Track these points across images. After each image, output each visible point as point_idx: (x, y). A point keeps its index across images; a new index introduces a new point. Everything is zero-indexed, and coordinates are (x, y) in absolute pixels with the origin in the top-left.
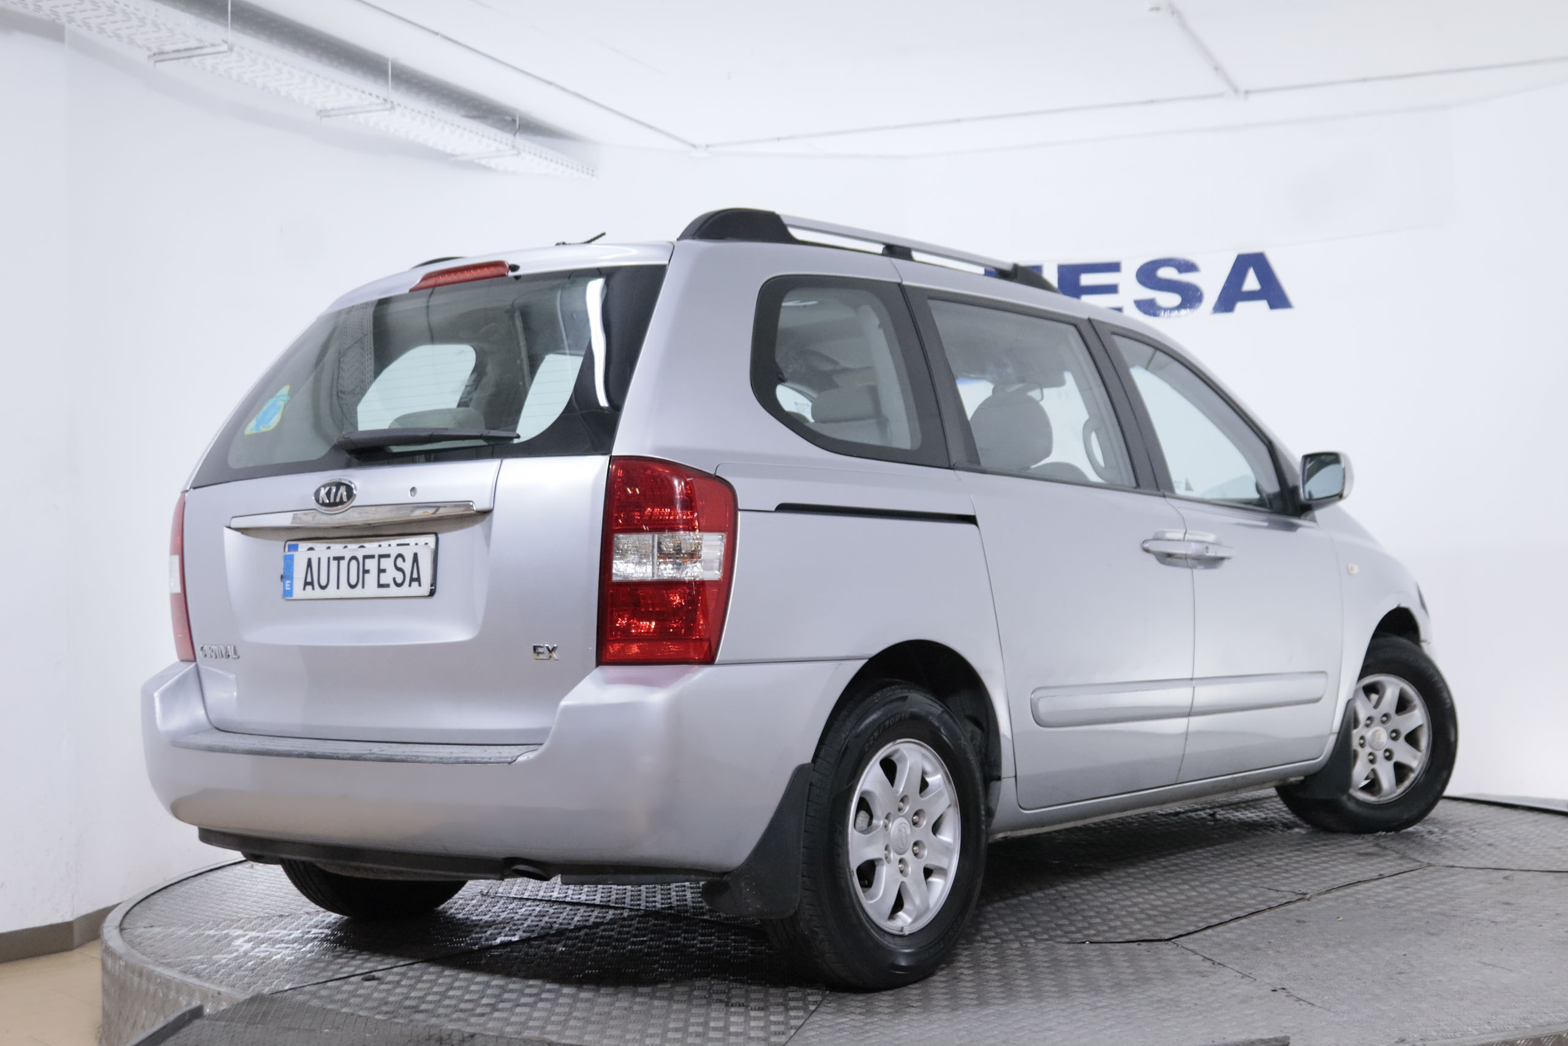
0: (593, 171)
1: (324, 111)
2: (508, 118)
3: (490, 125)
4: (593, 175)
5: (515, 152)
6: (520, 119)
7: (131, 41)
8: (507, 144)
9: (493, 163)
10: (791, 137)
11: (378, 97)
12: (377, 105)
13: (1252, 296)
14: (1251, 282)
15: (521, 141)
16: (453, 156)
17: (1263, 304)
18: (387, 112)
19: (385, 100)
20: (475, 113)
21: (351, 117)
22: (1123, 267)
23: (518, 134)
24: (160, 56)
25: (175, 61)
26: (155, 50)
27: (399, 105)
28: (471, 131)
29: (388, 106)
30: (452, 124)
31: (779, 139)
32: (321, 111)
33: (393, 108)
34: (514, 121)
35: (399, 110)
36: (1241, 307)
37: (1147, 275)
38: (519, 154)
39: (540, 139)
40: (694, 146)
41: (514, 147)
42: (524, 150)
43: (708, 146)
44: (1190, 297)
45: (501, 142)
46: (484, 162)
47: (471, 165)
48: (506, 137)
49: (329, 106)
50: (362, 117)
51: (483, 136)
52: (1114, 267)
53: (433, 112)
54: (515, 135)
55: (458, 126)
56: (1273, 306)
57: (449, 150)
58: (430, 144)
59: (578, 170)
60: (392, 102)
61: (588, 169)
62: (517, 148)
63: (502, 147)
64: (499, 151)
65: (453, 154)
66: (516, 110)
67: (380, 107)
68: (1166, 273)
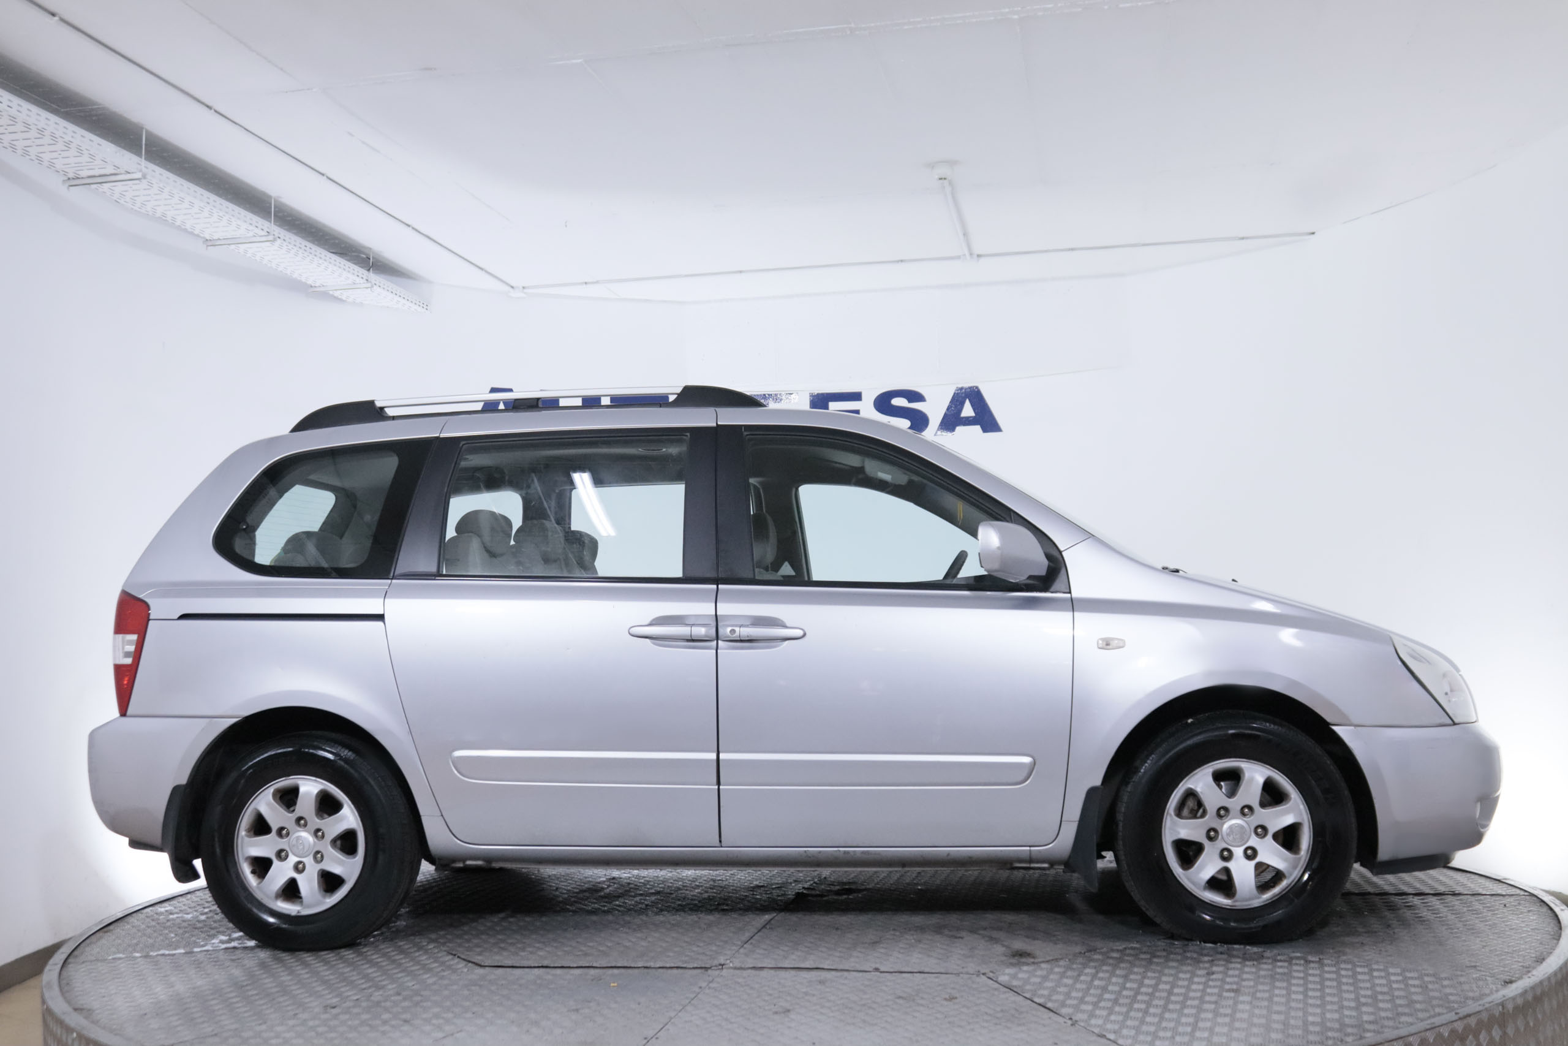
0: (427, 306)
1: (210, 238)
2: (364, 256)
3: (348, 261)
4: (427, 309)
5: (369, 285)
6: (373, 258)
7: (51, 165)
8: (362, 278)
9: (344, 295)
10: (596, 282)
11: (262, 230)
12: (261, 236)
13: (968, 422)
14: (968, 411)
15: (373, 276)
16: (311, 286)
17: (978, 428)
18: (268, 244)
19: (268, 233)
20: (335, 249)
21: (233, 247)
22: (864, 396)
23: (372, 272)
24: (74, 181)
25: (88, 186)
26: (71, 175)
27: (279, 238)
28: (335, 265)
29: (270, 238)
30: (319, 258)
31: (585, 284)
32: (207, 238)
33: (274, 240)
34: (369, 259)
35: (278, 242)
36: (960, 429)
37: (883, 403)
38: (372, 287)
39: (389, 277)
40: (512, 287)
41: (367, 281)
42: (375, 285)
43: (524, 288)
44: (919, 421)
45: (358, 276)
46: (337, 293)
47: (325, 295)
48: (363, 272)
49: (214, 235)
50: (243, 248)
51: (344, 270)
52: (857, 397)
53: (305, 246)
54: (369, 270)
55: (325, 261)
56: (985, 430)
57: (310, 282)
58: (296, 276)
59: (416, 304)
60: (274, 235)
61: (424, 304)
62: (370, 282)
63: (358, 280)
64: (355, 284)
65: (313, 285)
66: (370, 249)
67: (263, 239)
68: (899, 402)
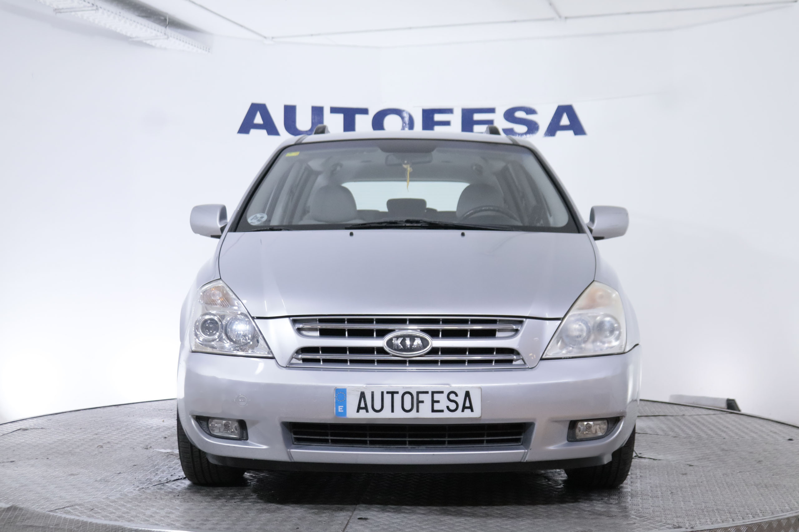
0: (209, 49)
1: (58, 9)
2: (162, 18)
3: (152, 22)
4: (209, 52)
5: (166, 37)
6: (169, 19)
8: (161, 32)
9: (153, 43)
10: (319, 34)
11: (89, 3)
12: (89, 7)
13: (565, 128)
14: (565, 121)
15: (169, 31)
16: (131, 38)
17: (570, 133)
18: (94, 11)
19: (93, 5)
20: (144, 14)
21: (73, 13)
22: (497, 110)
23: (168, 27)
27: (101, 8)
28: (141, 24)
29: (95, 8)
30: (131, 20)
31: (312, 35)
32: (56, 9)
33: (97, 9)
34: (165, 20)
35: (101, 10)
36: (559, 133)
37: (510, 115)
38: (168, 38)
39: (179, 30)
40: (265, 37)
41: (165, 34)
42: (171, 36)
43: (273, 38)
44: (532, 127)
45: (158, 31)
46: (148, 42)
47: (140, 43)
48: (161, 28)
49: (61, 7)
50: (79, 14)
51: (148, 27)
52: (492, 111)
53: (120, 13)
54: (166, 27)
55: (134, 21)
56: (576, 133)
57: (128, 35)
58: (118, 30)
59: (201, 48)
60: (97, 6)
61: (206, 48)
62: (167, 35)
63: (159, 34)
64: (156, 36)
66: (167, 14)
67: (90, 8)
68: (520, 114)
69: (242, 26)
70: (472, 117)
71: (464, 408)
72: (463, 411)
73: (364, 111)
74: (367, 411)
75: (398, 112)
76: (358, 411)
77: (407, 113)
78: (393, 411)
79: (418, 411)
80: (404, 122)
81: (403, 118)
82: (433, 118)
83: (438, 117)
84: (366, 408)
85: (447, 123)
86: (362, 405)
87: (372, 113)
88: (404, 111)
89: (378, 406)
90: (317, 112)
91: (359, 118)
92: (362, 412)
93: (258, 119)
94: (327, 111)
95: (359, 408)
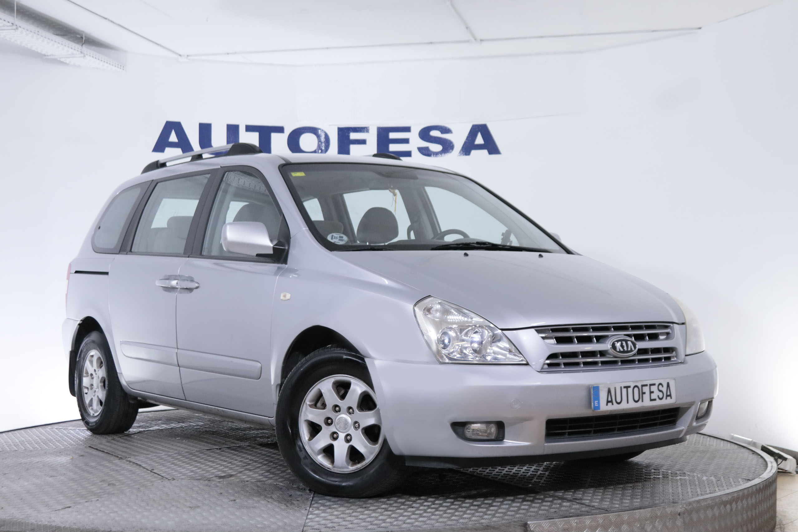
0: (123, 67)
2: (78, 36)
3: (67, 39)
4: (123, 69)
5: (82, 55)
6: (85, 37)
8: (78, 51)
9: (67, 61)
10: (235, 53)
11: (8, 22)
12: (8, 26)
13: (479, 147)
14: (479, 140)
15: (85, 49)
16: (45, 55)
17: (485, 152)
18: (14, 31)
19: (12, 24)
20: (60, 33)
22: (412, 129)
23: (84, 46)
27: (20, 27)
28: (59, 43)
29: (14, 27)
30: (49, 39)
31: (228, 54)
33: (17, 29)
34: (82, 38)
35: (20, 29)
36: (474, 152)
37: (425, 134)
38: (84, 56)
39: (95, 48)
40: (180, 55)
41: (81, 52)
42: (87, 55)
43: (188, 56)
44: (447, 146)
45: (75, 49)
46: (63, 60)
47: (54, 61)
48: (78, 47)
51: (65, 46)
52: (407, 129)
54: (82, 45)
55: (52, 40)
56: (490, 153)
57: (44, 53)
58: (34, 49)
59: (115, 66)
60: (16, 25)
61: (121, 66)
62: (84, 53)
63: (75, 52)
64: (73, 54)
65: (46, 54)
66: (83, 32)
67: (10, 28)
68: (435, 133)
69: (158, 44)
70: (388, 136)
71: (667, 396)
72: (666, 399)
73: (280, 130)
74: (613, 404)
75: (314, 130)
76: (607, 405)
77: (322, 130)
78: (628, 403)
79: (642, 401)
80: (319, 141)
81: (318, 136)
82: (349, 136)
83: (353, 136)
84: (611, 402)
85: (363, 142)
86: (610, 399)
87: (288, 131)
88: (320, 129)
89: (619, 400)
90: (233, 130)
91: (274, 136)
92: (610, 404)
93: (173, 138)
94: (242, 130)
95: (608, 402)
